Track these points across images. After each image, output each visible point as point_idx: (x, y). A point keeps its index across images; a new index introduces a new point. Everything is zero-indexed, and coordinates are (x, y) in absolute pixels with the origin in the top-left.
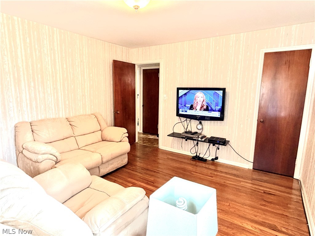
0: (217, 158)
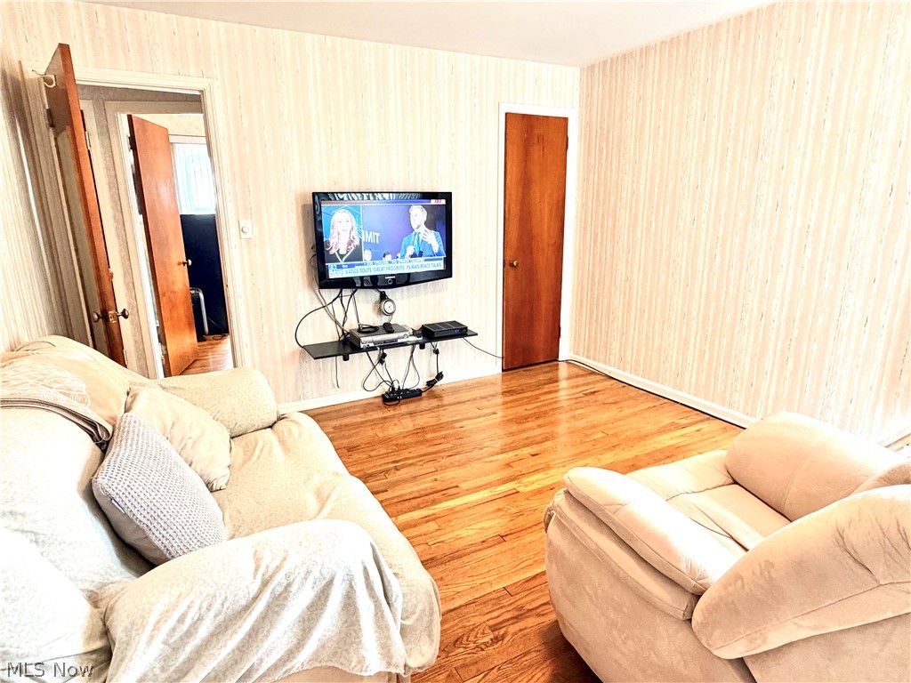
0: (440, 376)
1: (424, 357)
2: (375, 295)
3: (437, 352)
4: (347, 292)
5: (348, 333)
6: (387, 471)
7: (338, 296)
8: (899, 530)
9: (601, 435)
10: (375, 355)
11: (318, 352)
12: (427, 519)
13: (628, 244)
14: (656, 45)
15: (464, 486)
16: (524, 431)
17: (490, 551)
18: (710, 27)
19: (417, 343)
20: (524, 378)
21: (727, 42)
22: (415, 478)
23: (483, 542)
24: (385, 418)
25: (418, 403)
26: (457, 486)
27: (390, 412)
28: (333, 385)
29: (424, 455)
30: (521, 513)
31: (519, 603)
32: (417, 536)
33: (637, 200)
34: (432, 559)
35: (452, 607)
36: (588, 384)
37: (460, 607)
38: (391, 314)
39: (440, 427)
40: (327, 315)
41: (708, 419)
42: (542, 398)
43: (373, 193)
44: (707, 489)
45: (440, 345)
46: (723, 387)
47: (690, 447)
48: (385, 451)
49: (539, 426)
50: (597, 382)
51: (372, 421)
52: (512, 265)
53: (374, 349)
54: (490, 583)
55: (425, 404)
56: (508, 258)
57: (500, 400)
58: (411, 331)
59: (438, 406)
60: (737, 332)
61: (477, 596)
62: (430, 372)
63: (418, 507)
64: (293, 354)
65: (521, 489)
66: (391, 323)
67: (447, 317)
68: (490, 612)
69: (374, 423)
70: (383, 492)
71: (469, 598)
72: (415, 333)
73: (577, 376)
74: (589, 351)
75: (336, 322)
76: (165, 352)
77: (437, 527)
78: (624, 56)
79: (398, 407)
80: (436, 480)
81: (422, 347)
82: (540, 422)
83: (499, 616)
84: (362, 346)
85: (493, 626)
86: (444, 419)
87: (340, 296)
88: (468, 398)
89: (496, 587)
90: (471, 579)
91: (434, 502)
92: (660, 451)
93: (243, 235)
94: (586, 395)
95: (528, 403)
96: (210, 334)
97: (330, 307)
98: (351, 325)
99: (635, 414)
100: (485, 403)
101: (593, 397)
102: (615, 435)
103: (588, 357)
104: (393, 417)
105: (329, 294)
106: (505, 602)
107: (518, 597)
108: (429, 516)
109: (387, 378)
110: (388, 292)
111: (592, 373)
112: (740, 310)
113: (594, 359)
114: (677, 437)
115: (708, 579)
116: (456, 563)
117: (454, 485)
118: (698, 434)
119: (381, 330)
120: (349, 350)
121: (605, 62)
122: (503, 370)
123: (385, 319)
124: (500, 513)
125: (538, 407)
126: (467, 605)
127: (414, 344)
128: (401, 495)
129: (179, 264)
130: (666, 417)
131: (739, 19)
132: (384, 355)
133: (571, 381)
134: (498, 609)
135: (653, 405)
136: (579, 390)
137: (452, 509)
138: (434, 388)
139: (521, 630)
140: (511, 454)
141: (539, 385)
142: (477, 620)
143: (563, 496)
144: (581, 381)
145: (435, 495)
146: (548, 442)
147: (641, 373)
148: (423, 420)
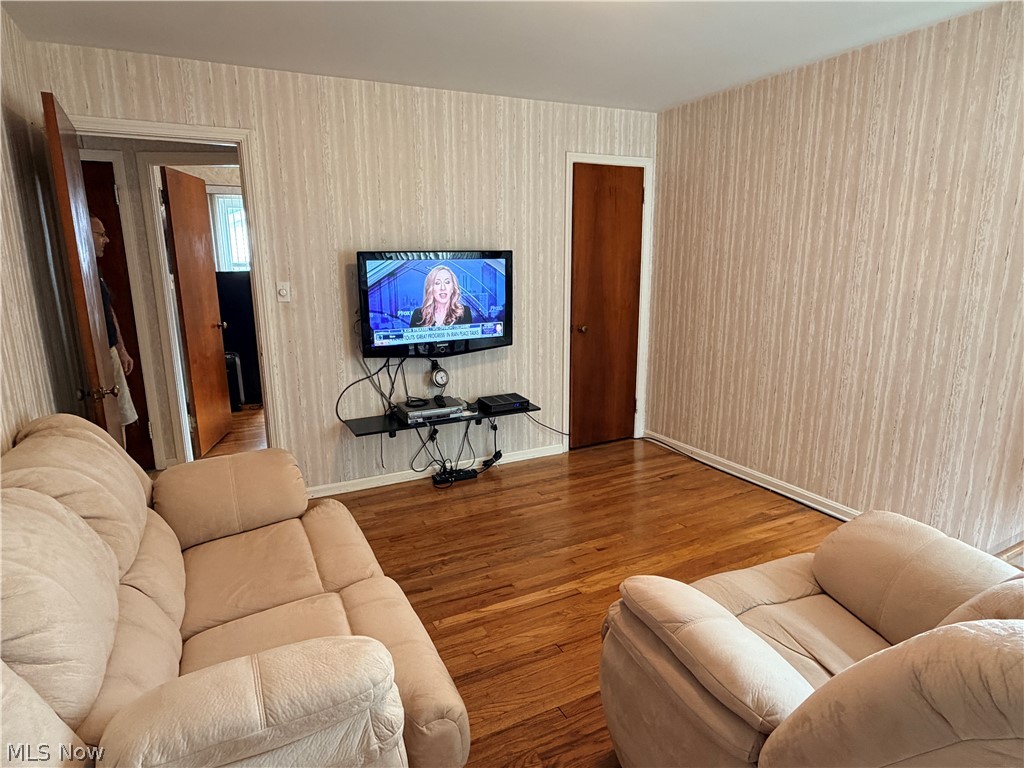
1: (479, 433)
2: (426, 364)
3: (495, 428)
4: (394, 361)
5: (395, 407)
6: (433, 566)
7: (384, 366)
8: (981, 677)
9: (679, 527)
10: (425, 432)
11: (360, 428)
12: (475, 624)
13: (712, 310)
14: (740, 89)
15: (519, 585)
16: (589, 521)
17: (546, 663)
18: (800, 70)
19: (471, 418)
20: (594, 458)
21: (819, 88)
22: (463, 574)
23: (537, 652)
24: (435, 503)
25: (472, 486)
26: (511, 585)
27: (442, 497)
28: (377, 464)
29: (476, 548)
30: (582, 619)
31: (573, 727)
32: (461, 644)
33: (721, 260)
34: (477, 671)
35: (498, 729)
36: (666, 466)
37: (506, 730)
38: (444, 385)
39: (497, 514)
40: (371, 386)
41: (802, 510)
42: (615, 482)
43: (424, 252)
44: (790, 600)
45: (498, 420)
46: (819, 474)
47: (779, 543)
48: (432, 542)
49: (608, 515)
50: (677, 464)
51: (420, 506)
52: (580, 331)
53: (423, 425)
54: (543, 702)
55: (481, 487)
56: (576, 324)
57: (566, 483)
58: (465, 405)
59: (496, 491)
60: (834, 410)
61: (527, 716)
62: (487, 451)
63: (465, 609)
64: (334, 428)
65: (583, 590)
66: (444, 395)
67: (507, 389)
68: (541, 737)
69: (421, 508)
70: (427, 590)
71: (518, 719)
72: (470, 407)
73: (655, 457)
74: (668, 427)
75: (382, 395)
76: (194, 425)
77: (484, 633)
78: (706, 101)
79: (449, 491)
80: (487, 577)
81: (478, 422)
82: (609, 510)
83: (549, 742)
84: (409, 422)
85: (543, 754)
86: (502, 506)
87: (386, 365)
88: (528, 481)
89: (549, 707)
90: (522, 696)
91: (484, 604)
92: (747, 547)
93: (280, 299)
94: (663, 479)
95: (598, 487)
96: (246, 403)
97: (375, 377)
98: (399, 397)
99: (718, 503)
100: (548, 487)
101: (670, 482)
102: (695, 527)
103: (667, 435)
104: (443, 502)
105: (374, 364)
106: (558, 725)
107: (572, 719)
108: (477, 620)
109: (438, 457)
110: (441, 361)
111: (671, 453)
112: (837, 386)
113: (674, 438)
114: (765, 531)
115: (778, 716)
116: (505, 676)
117: (506, 583)
118: (790, 527)
119: (432, 404)
120: (395, 426)
121: (685, 107)
122: (570, 449)
123: (436, 392)
124: (558, 618)
125: (608, 493)
126: (514, 727)
127: (468, 419)
128: (448, 595)
129: (213, 326)
130: (754, 508)
131: (831, 61)
132: (436, 431)
133: (648, 462)
134: (550, 733)
135: (739, 492)
136: (656, 473)
137: (503, 612)
138: (490, 469)
139: (575, 759)
140: (575, 548)
141: (611, 467)
142: (525, 746)
143: (618, 609)
144: (659, 462)
145: (486, 595)
146: (618, 535)
147: (726, 454)
148: (476, 506)
